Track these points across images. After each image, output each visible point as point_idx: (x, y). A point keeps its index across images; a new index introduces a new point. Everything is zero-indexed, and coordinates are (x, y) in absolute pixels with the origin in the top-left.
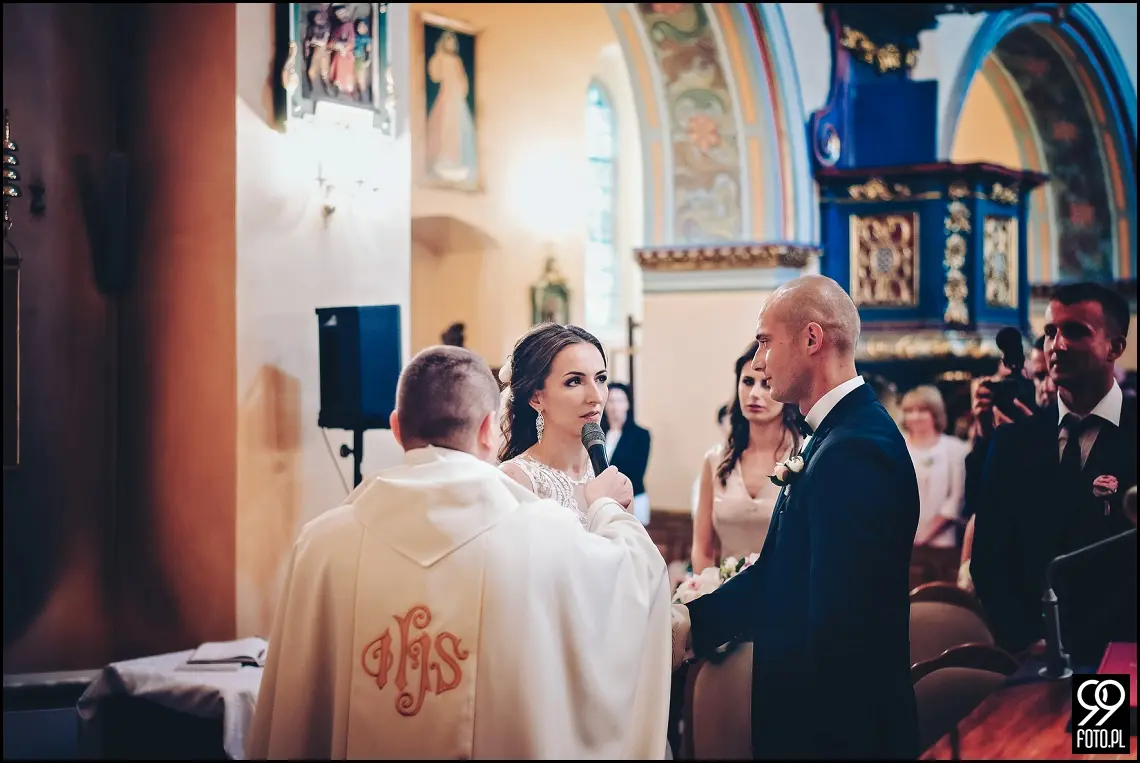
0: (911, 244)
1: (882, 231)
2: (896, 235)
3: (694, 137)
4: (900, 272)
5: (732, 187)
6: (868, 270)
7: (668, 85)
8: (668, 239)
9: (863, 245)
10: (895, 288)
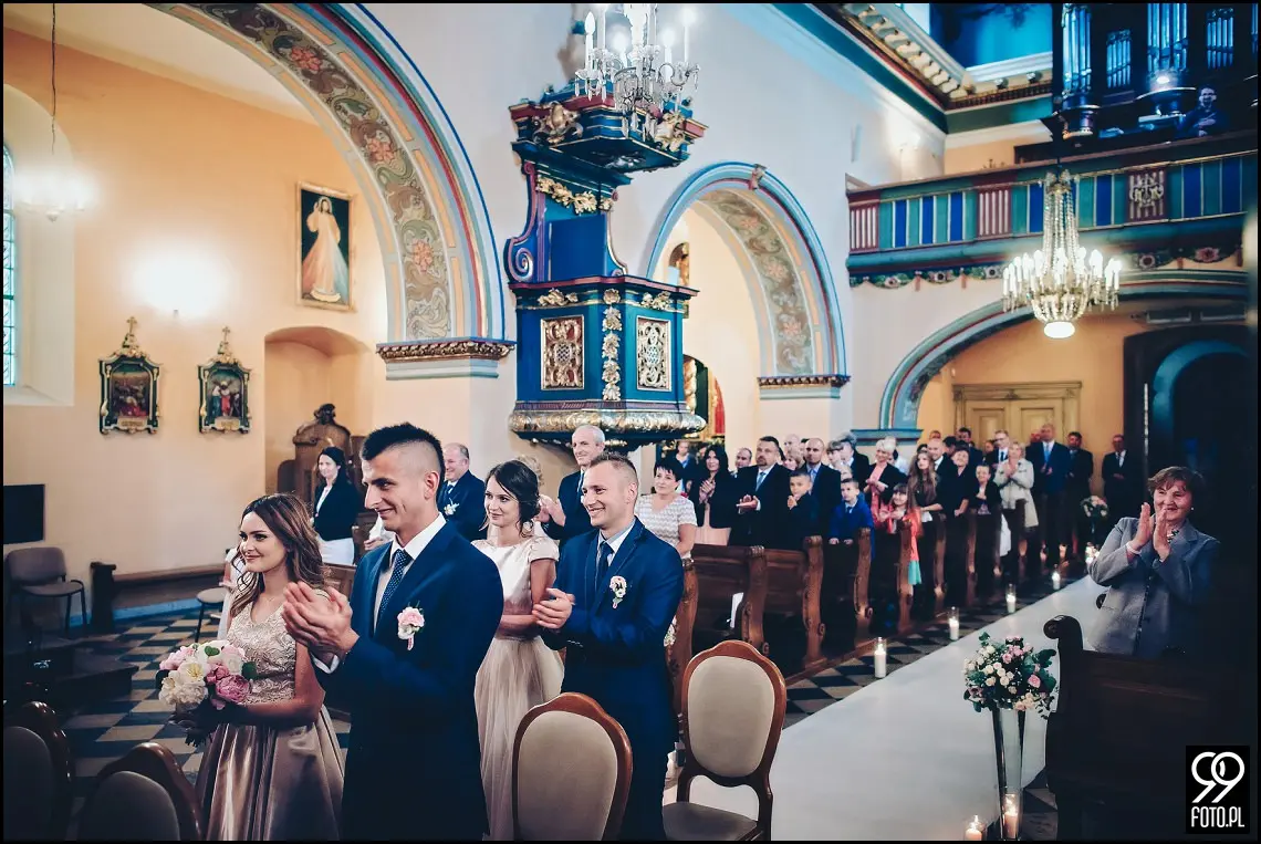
0: (580, 340)
1: (562, 331)
2: (570, 333)
3: (417, 257)
4: (573, 361)
5: (443, 296)
6: (552, 361)
7: (396, 218)
8: (404, 337)
9: (548, 341)
10: (570, 374)
